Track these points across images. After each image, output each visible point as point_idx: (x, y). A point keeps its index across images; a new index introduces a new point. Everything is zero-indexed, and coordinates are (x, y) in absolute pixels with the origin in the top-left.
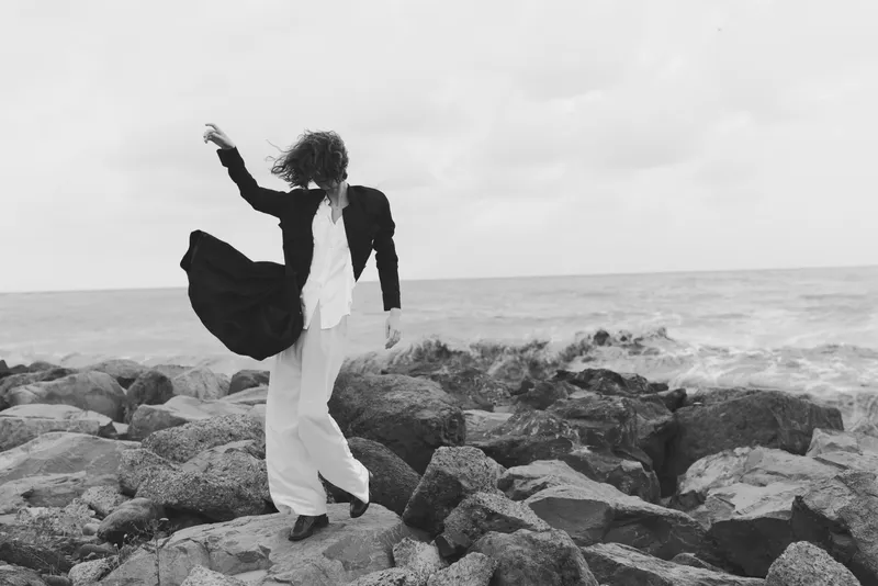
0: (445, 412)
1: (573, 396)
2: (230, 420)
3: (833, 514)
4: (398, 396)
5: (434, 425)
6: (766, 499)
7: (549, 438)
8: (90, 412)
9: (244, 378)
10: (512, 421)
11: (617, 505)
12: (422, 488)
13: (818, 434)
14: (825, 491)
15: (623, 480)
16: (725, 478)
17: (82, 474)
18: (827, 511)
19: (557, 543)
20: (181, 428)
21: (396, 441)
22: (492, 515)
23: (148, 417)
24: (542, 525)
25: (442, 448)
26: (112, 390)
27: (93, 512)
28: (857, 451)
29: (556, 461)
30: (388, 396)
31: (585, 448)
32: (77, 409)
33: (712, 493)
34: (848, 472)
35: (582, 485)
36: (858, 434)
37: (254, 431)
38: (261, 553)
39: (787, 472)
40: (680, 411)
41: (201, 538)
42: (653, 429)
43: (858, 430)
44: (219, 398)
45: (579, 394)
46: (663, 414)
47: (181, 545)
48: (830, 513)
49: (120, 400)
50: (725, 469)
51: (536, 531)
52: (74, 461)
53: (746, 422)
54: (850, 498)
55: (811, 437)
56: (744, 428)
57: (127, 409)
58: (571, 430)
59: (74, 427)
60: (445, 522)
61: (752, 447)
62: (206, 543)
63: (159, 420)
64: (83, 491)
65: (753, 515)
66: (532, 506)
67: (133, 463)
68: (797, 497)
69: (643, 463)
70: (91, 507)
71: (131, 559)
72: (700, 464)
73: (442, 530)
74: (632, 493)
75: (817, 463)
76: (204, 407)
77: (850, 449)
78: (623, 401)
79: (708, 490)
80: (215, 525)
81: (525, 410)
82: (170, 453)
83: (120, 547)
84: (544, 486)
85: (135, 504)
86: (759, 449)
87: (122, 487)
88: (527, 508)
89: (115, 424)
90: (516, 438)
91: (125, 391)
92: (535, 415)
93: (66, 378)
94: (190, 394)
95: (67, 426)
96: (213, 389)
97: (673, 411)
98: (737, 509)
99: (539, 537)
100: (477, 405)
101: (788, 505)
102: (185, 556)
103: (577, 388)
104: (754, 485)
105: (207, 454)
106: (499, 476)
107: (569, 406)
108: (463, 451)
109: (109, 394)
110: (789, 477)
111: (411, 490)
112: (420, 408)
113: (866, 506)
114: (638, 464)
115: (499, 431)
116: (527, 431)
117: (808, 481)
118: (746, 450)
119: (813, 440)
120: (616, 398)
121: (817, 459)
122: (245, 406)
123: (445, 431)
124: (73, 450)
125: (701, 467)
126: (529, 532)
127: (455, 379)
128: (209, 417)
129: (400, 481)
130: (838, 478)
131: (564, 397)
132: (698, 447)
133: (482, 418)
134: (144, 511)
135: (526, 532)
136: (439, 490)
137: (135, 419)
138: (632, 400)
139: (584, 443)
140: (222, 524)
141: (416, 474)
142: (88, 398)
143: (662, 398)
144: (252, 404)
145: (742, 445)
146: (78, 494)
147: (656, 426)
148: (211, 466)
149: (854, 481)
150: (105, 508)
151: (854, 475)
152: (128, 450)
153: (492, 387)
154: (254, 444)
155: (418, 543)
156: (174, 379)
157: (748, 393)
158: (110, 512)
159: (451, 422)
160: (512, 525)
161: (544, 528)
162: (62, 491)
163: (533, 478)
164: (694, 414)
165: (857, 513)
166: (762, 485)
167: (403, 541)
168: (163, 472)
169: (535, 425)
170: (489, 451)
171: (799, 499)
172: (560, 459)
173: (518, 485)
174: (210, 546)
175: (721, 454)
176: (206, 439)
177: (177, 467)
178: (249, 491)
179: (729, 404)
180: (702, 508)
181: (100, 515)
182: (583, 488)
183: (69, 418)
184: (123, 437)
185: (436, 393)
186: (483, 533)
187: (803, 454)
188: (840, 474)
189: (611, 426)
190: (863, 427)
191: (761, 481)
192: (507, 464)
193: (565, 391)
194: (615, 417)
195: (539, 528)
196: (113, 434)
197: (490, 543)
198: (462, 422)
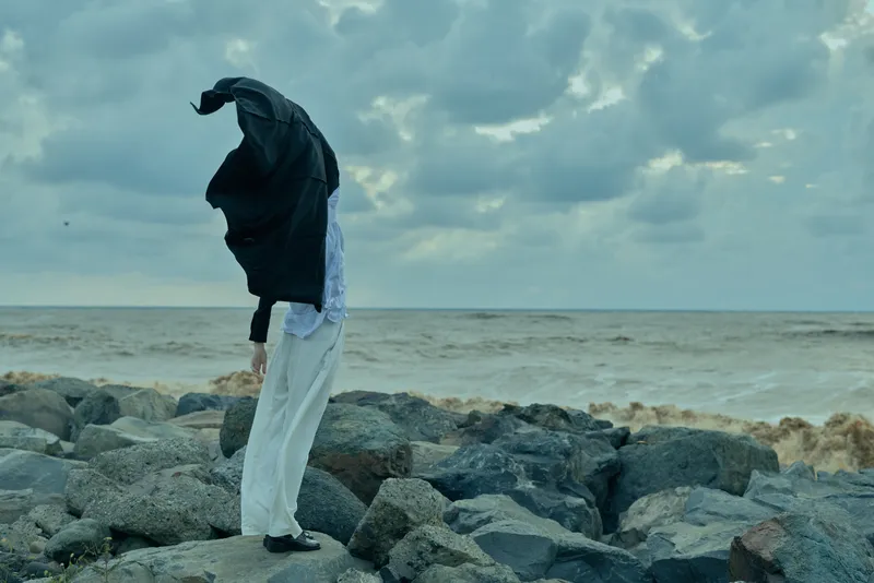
0: (393, 443)
1: (519, 431)
2: (177, 444)
3: (769, 555)
4: (346, 425)
5: (381, 456)
6: (705, 539)
7: (494, 472)
8: (38, 430)
9: (192, 401)
10: (458, 454)
11: (561, 541)
12: (369, 519)
13: (756, 474)
14: (762, 532)
15: (566, 516)
16: (665, 516)
17: (29, 491)
18: (763, 552)
19: (501, 577)
20: (128, 450)
21: (343, 470)
22: (436, 548)
23: (94, 437)
24: (486, 559)
25: (390, 479)
26: (59, 408)
27: (40, 530)
28: (792, 493)
29: (501, 496)
30: (336, 425)
31: (530, 483)
32: (26, 426)
33: (654, 531)
34: (785, 514)
35: (526, 520)
36: (793, 476)
37: (202, 455)
38: (206, 578)
39: (726, 512)
40: (624, 449)
41: (147, 561)
42: (596, 467)
43: (793, 472)
44: (165, 420)
45: (526, 429)
46: (607, 452)
47: (126, 567)
48: (766, 554)
49: (68, 419)
50: (666, 508)
51: (480, 565)
52: (21, 478)
53: (687, 463)
54: (785, 539)
55: (749, 478)
56: (686, 467)
57: (74, 427)
58: (517, 465)
59: (21, 444)
60: (390, 553)
61: (692, 486)
62: (151, 566)
63: (106, 440)
64: (30, 509)
65: (693, 554)
66: (477, 540)
67: (80, 483)
68: (736, 538)
69: (587, 500)
70: (37, 526)
71: (77, 579)
72: (641, 503)
73: (387, 562)
74: (576, 529)
75: (755, 505)
76: (150, 428)
77: (786, 491)
78: (569, 437)
79: (649, 528)
80: (161, 548)
81: (471, 443)
82: (118, 475)
83: (66, 566)
84: (489, 520)
85: (82, 524)
86: (700, 489)
87: (68, 506)
88: (472, 542)
89: (62, 443)
90: (462, 471)
91: (72, 409)
92: (481, 449)
93: (15, 394)
94: (136, 415)
95: (15, 443)
96: (160, 411)
97: (617, 448)
98: (678, 547)
99: (483, 571)
100: (424, 437)
101: (727, 545)
102: (130, 578)
103: (523, 423)
104: (694, 524)
105: (153, 477)
106: (444, 509)
107: (515, 440)
108: (411, 483)
109: (57, 412)
110: (728, 517)
111: (357, 520)
112: (368, 439)
113: (799, 548)
114: (581, 501)
115: (445, 464)
116: (473, 465)
117: (745, 522)
118: (687, 489)
119: (751, 482)
120: (561, 434)
121: (755, 500)
122: (192, 429)
123: (392, 462)
124: (20, 466)
125: (642, 505)
126: (473, 566)
127: (403, 409)
128: (157, 440)
129: (346, 511)
130: (775, 520)
131: (510, 431)
132: (640, 485)
133: (428, 450)
134: (91, 533)
135: (470, 566)
136: (385, 521)
137: (82, 438)
138: (578, 437)
139: (529, 478)
140: (167, 548)
141: (362, 504)
142: (36, 415)
143: (607, 436)
144: (199, 427)
145: (682, 484)
146: (25, 511)
147: (600, 464)
148: (157, 489)
149: (788, 523)
150: (52, 526)
151: (789, 517)
152: (76, 470)
153: (438, 419)
154: (201, 469)
155: (363, 574)
156: (122, 400)
157: (690, 434)
158: (58, 531)
159: (398, 452)
160: (457, 559)
161: (488, 562)
162: (9, 507)
163: (478, 512)
164: (638, 452)
165: (791, 554)
166: (702, 525)
167: (348, 571)
168: (110, 493)
169: (481, 459)
170: (436, 484)
171: (737, 539)
172: (505, 493)
173: (463, 519)
174: (156, 569)
175: (662, 492)
176: (155, 461)
177: (124, 489)
178: (196, 516)
179: (672, 444)
180: (643, 546)
181: (47, 534)
182: (527, 524)
183: (17, 434)
184: (70, 456)
185: (384, 422)
186: (428, 565)
187: (741, 496)
188: (778, 516)
189: (557, 462)
190: (797, 469)
191: (702, 521)
192: (453, 496)
193: (512, 426)
194: (561, 453)
195: (483, 562)
196: (60, 452)
197: (434, 576)
198: (409, 452)
